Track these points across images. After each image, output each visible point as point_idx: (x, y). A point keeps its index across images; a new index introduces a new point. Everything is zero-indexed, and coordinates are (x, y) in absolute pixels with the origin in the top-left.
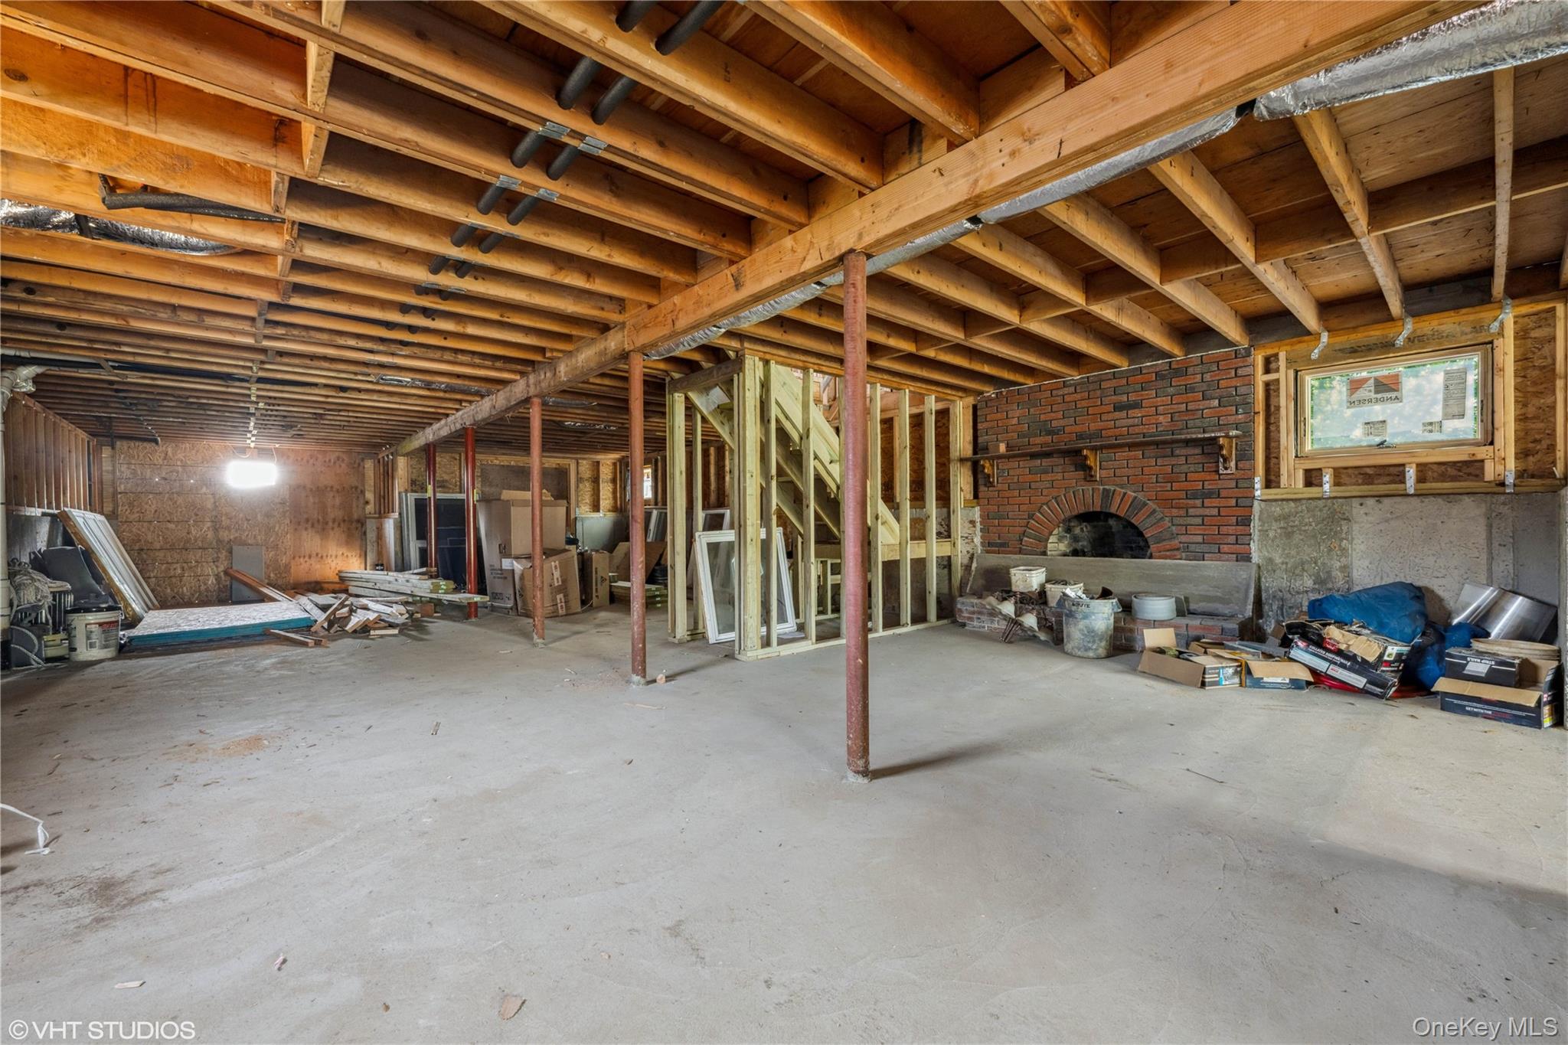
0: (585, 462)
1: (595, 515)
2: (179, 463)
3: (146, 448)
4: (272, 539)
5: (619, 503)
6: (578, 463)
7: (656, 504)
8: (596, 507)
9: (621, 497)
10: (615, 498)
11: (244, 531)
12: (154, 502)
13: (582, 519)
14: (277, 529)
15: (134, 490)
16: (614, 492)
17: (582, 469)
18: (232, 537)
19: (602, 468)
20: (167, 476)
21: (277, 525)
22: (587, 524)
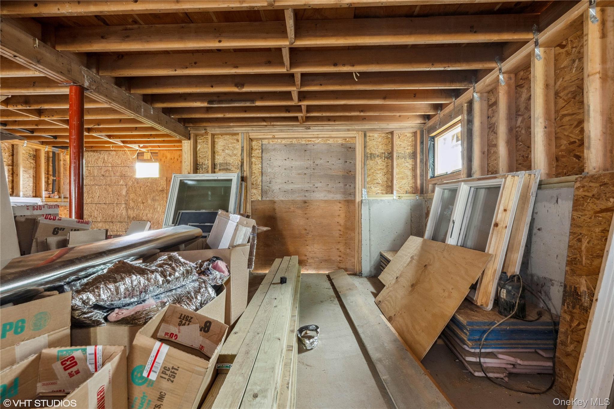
0: (376, 135)
1: (388, 198)
2: (110, 165)
3: (95, 155)
4: (156, 217)
5: (419, 182)
6: (365, 136)
7: (470, 174)
8: (389, 189)
9: (422, 176)
10: (415, 177)
11: (141, 210)
12: (98, 191)
13: (369, 203)
14: (158, 209)
15: (89, 184)
16: (414, 169)
17: (371, 144)
18: (135, 215)
19: (397, 142)
20: (104, 174)
21: (159, 207)
22: (375, 208)
